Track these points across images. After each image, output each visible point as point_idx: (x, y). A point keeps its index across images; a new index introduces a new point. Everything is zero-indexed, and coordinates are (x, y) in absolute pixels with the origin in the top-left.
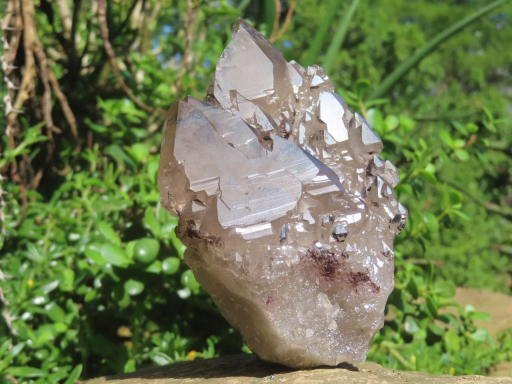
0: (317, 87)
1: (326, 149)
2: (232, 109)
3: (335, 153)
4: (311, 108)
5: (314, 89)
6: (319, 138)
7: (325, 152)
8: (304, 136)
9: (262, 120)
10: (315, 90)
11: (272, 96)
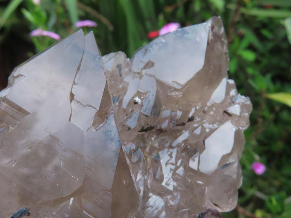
0: (230, 115)
1: (185, 167)
2: (137, 75)
3: (190, 176)
4: (211, 126)
5: (226, 114)
6: (189, 154)
7: (183, 169)
8: (181, 143)
9: (149, 102)
10: (227, 116)
11: (176, 90)
